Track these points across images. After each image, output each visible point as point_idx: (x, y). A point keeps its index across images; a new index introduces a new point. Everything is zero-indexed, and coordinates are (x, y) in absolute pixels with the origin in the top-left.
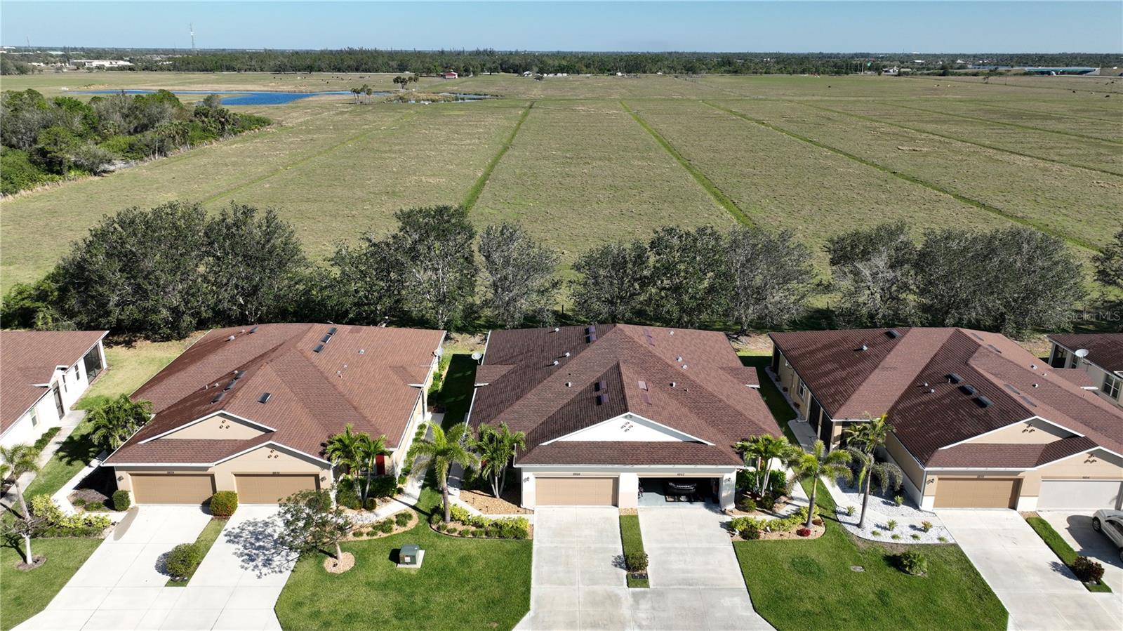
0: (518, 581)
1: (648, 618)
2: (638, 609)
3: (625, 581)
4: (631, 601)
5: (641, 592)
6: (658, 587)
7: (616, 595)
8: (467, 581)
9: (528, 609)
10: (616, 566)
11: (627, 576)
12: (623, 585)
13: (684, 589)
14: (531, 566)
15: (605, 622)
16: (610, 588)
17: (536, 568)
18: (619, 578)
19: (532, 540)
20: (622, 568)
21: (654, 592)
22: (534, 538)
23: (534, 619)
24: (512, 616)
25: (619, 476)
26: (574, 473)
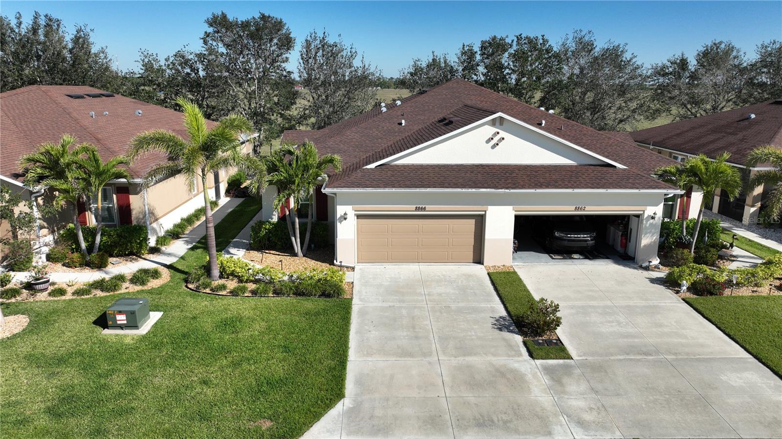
0: (323, 350)
1: (591, 409)
2: (564, 392)
3: (524, 350)
4: (545, 380)
5: (560, 365)
6: (590, 358)
7: (514, 371)
8: (225, 351)
9: (340, 395)
10: (500, 330)
11: (525, 343)
12: (521, 355)
13: (639, 360)
14: (348, 330)
15: (505, 417)
16: (500, 361)
17: (356, 333)
18: (510, 346)
19: (352, 299)
20: (512, 332)
21: (583, 365)
22: (354, 296)
23: (352, 413)
24: (306, 406)
25: (485, 211)
26: (416, 207)
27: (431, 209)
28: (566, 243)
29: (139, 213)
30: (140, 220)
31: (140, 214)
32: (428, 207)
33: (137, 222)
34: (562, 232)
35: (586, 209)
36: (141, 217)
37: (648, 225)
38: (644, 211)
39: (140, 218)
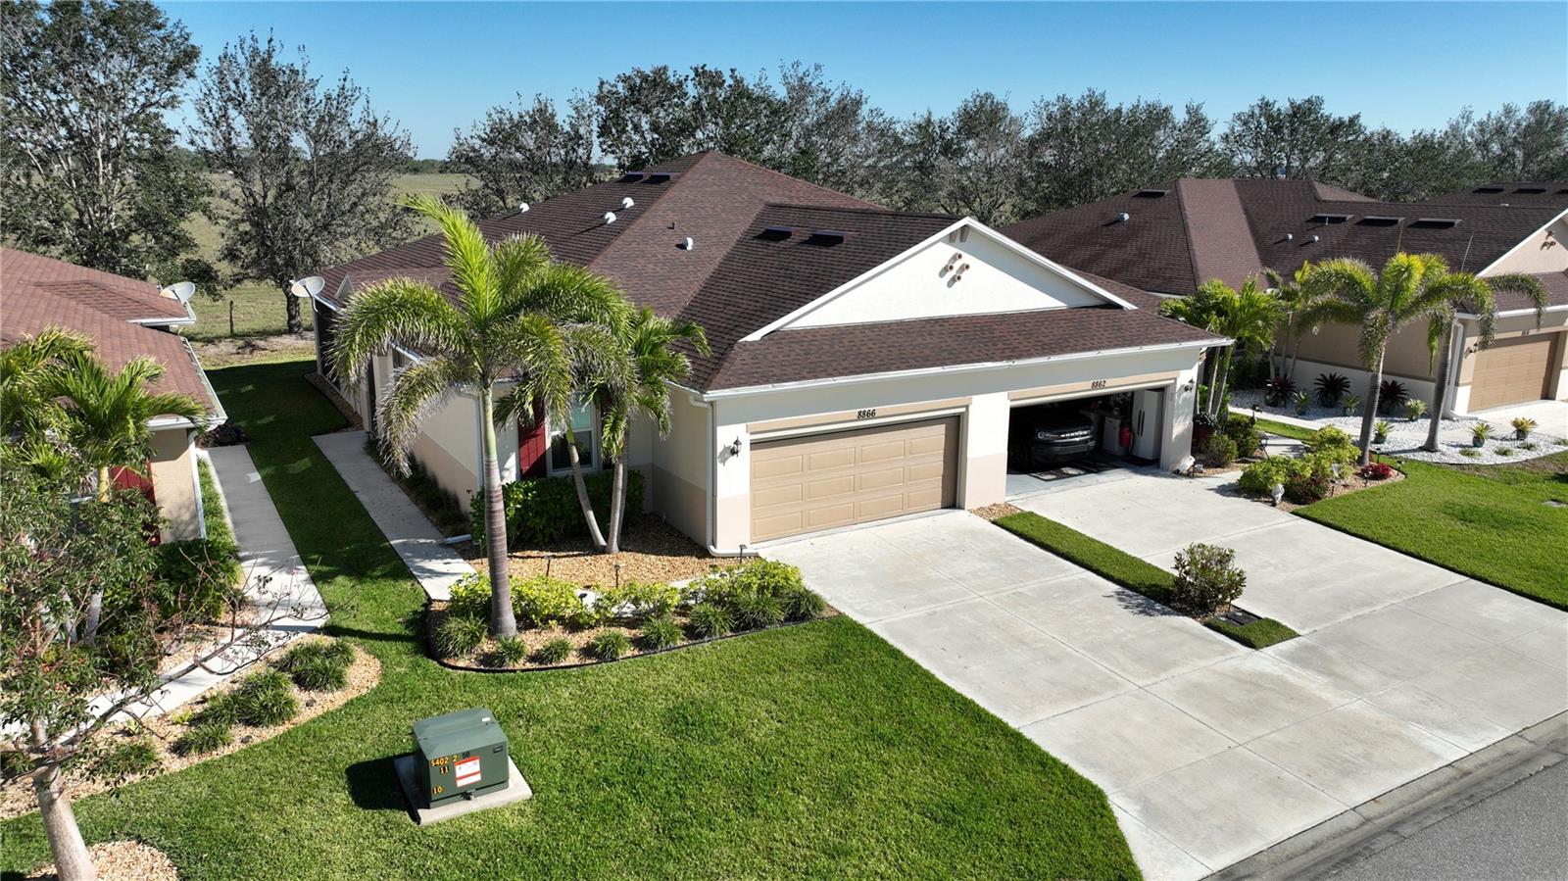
1: (1425, 703)
2: (1362, 688)
4: (1316, 677)
6: (1319, 628)
11: (1210, 627)
13: (1372, 615)
18: (1197, 637)
19: (843, 615)
20: (1169, 614)
21: (1325, 641)
25: (967, 407)
26: (860, 413)
27: (886, 412)
28: (1058, 448)
29: (180, 508)
30: (182, 527)
31: (184, 510)
32: (879, 410)
33: (173, 534)
34: (1050, 430)
35: (1106, 385)
36: (186, 517)
37: (1180, 402)
38: (1175, 379)
39: (182, 522)
